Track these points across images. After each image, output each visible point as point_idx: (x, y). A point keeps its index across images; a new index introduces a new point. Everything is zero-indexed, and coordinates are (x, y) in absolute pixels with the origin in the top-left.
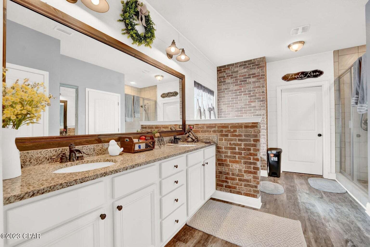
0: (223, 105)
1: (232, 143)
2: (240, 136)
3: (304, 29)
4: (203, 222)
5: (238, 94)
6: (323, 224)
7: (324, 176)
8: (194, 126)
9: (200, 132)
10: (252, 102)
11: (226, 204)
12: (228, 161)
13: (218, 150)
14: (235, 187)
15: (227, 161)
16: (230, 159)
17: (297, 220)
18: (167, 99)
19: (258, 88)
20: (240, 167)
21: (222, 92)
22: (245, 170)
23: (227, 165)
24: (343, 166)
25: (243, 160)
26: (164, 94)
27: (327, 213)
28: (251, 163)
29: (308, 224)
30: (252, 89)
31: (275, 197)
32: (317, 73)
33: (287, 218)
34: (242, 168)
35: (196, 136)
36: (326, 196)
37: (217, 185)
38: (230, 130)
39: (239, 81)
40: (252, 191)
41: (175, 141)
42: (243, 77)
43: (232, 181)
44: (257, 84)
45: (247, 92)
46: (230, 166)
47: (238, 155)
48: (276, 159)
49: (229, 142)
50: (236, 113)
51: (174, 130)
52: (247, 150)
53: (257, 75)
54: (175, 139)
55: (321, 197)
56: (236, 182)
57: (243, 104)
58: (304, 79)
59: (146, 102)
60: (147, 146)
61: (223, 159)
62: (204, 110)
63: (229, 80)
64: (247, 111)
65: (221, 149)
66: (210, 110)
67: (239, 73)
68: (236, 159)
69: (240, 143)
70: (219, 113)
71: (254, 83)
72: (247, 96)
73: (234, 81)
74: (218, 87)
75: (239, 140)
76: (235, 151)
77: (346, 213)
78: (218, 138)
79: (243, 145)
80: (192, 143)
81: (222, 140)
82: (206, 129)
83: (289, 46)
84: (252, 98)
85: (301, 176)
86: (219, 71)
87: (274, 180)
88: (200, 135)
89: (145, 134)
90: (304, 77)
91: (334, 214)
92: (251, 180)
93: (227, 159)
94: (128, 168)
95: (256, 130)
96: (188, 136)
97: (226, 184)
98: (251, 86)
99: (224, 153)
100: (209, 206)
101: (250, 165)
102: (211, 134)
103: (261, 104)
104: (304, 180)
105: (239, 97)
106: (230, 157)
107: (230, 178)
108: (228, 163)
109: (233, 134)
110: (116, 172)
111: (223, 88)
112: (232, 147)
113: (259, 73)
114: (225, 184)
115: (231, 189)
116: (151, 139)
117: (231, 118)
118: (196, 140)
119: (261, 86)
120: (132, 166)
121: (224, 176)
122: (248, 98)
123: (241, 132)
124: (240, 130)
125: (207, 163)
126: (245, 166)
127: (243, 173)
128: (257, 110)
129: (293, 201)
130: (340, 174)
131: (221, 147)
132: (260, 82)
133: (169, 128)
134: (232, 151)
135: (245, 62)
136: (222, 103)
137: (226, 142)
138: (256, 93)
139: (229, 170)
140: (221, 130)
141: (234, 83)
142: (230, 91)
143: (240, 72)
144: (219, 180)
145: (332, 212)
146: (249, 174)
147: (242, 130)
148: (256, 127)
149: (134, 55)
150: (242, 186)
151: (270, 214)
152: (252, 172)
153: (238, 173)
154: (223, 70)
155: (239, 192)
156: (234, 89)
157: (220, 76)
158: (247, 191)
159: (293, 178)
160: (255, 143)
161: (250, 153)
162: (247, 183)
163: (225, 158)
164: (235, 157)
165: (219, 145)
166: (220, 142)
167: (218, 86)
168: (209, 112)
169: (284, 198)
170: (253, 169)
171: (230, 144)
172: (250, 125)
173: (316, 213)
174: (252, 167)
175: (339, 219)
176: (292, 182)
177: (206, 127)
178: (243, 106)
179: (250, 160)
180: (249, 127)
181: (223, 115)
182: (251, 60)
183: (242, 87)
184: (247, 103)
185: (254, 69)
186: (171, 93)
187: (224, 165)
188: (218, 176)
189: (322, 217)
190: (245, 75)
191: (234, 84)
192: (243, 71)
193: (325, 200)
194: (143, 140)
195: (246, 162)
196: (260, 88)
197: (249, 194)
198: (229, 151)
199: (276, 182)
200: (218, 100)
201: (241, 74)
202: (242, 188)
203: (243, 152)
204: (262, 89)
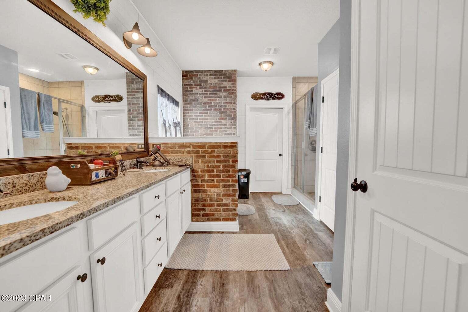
0: (190, 120)
1: (210, 165)
2: (218, 156)
3: (276, 51)
4: (185, 260)
5: (208, 108)
6: (289, 232)
7: (283, 193)
8: (161, 145)
9: (170, 152)
10: (222, 119)
11: (204, 234)
12: (206, 186)
13: (194, 174)
14: (213, 214)
15: (204, 186)
16: (208, 183)
17: (271, 234)
18: (103, 105)
19: (230, 104)
20: (219, 191)
21: (188, 104)
22: (224, 194)
23: (205, 191)
24: (296, 182)
25: (222, 183)
26: (97, 97)
27: (290, 223)
28: (229, 186)
29: (279, 235)
30: (222, 105)
31: (249, 217)
32: (280, 96)
33: (263, 234)
34: (221, 191)
35: (166, 158)
36: (287, 209)
37: (193, 215)
38: (208, 150)
39: (208, 93)
40: (231, 215)
41: (139, 165)
42: (213, 89)
43: (210, 208)
44: (228, 100)
45: (217, 107)
46: (208, 192)
47: (217, 179)
48: (245, 180)
49: (207, 164)
50: (206, 130)
51: (132, 150)
52: (226, 172)
53: (228, 89)
54: (138, 162)
55: (284, 210)
56: (215, 208)
57: (213, 121)
58: (270, 100)
59: (64, 105)
60: (107, 173)
61: (199, 184)
62: (170, 125)
63: (196, 91)
64: (218, 128)
65: (196, 173)
66: (176, 125)
67: (209, 84)
68: (214, 182)
69: (218, 164)
70: (185, 130)
71: (225, 98)
72: (218, 111)
73: (203, 92)
74: (183, 97)
75: (218, 161)
76: (214, 174)
77: (302, 219)
78: (194, 160)
79: (221, 167)
80: (161, 167)
81: (198, 162)
82: (178, 149)
83: (260, 64)
84: (223, 114)
85: (266, 194)
86: (184, 77)
87: (245, 202)
88: (170, 157)
89: (97, 156)
90: (270, 98)
91: (295, 222)
92: (230, 203)
93: (204, 184)
94: (109, 203)
95: (235, 150)
96: (155, 159)
97: (204, 212)
98: (222, 100)
99: (200, 178)
100: (186, 241)
101: (229, 188)
102: (184, 156)
103: (232, 122)
104: (268, 198)
105: (208, 111)
106: (207, 181)
107: (207, 205)
108: (206, 188)
109: (211, 155)
110: (95, 211)
111: (189, 99)
112: (210, 170)
113: (231, 87)
114: (201, 213)
115: (208, 217)
116: (110, 163)
117: (199, 136)
118: (166, 163)
119: (232, 102)
120: (113, 201)
121: (201, 203)
122: (218, 114)
123: (220, 152)
124: (219, 151)
125: (185, 191)
126: (224, 189)
127: (222, 198)
128: (228, 129)
129: (265, 218)
130: (294, 189)
131: (196, 170)
132: (231, 97)
133: (122, 147)
134: (209, 175)
135: (216, 71)
136: (189, 117)
137: (202, 164)
138: (227, 109)
139: (206, 196)
140: (197, 150)
141: (203, 94)
142: (198, 104)
143: (210, 82)
144: (195, 209)
145: (293, 221)
146: (228, 198)
147: (221, 150)
148: (235, 146)
149: (76, 30)
150: (221, 211)
151: (249, 234)
152: (231, 195)
153: (217, 198)
154: (190, 76)
155: (218, 218)
156: (203, 102)
157: (186, 83)
158: (225, 216)
159: (259, 198)
160: (233, 164)
161: (228, 175)
162: (225, 208)
163: (201, 182)
164: (213, 180)
165: (195, 168)
166: (195, 165)
167: (183, 95)
168: (174, 127)
169: (256, 216)
170: (232, 192)
171: (208, 166)
172: (229, 144)
173: (283, 224)
174: (231, 190)
175: (299, 225)
176: (259, 201)
177: (177, 146)
178: (213, 123)
179: (229, 182)
180: (228, 147)
181: (190, 133)
182: (222, 71)
183: (213, 100)
184: (218, 120)
185: (226, 81)
186: (112, 97)
187: (201, 190)
188: (194, 205)
189: (288, 227)
190: (216, 87)
191: (203, 96)
192: (213, 81)
193: (287, 212)
194: (99, 166)
195: (225, 185)
196: (231, 104)
197: (228, 218)
198: (206, 174)
199: (247, 204)
200: (184, 113)
201: (211, 84)
202: (220, 213)
203: (221, 174)
204: (233, 105)
